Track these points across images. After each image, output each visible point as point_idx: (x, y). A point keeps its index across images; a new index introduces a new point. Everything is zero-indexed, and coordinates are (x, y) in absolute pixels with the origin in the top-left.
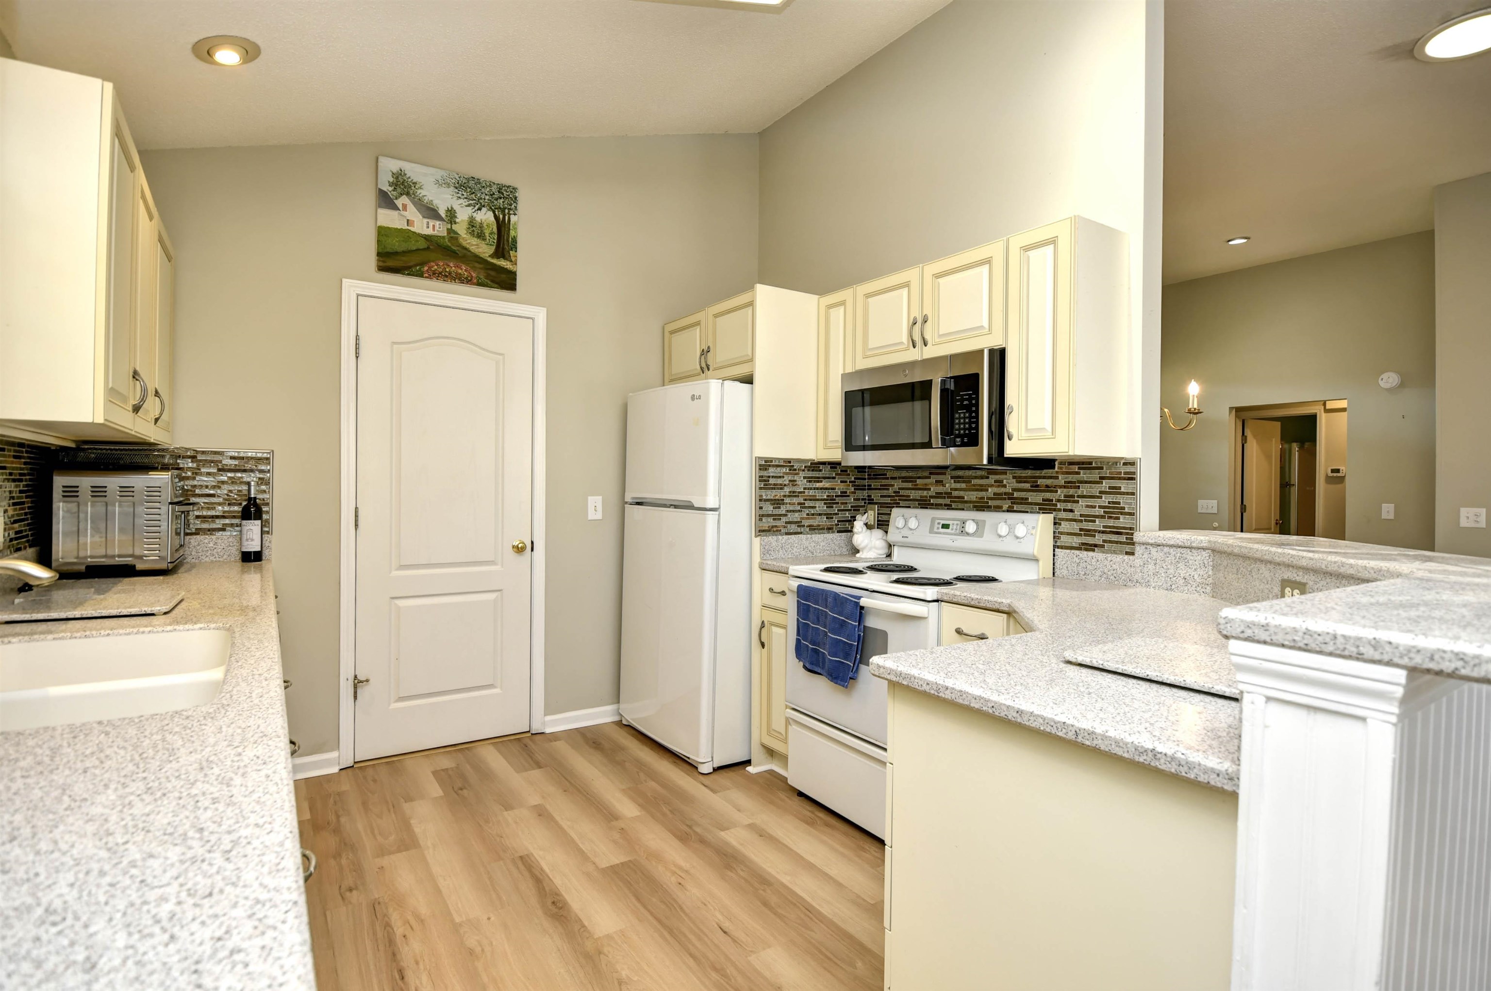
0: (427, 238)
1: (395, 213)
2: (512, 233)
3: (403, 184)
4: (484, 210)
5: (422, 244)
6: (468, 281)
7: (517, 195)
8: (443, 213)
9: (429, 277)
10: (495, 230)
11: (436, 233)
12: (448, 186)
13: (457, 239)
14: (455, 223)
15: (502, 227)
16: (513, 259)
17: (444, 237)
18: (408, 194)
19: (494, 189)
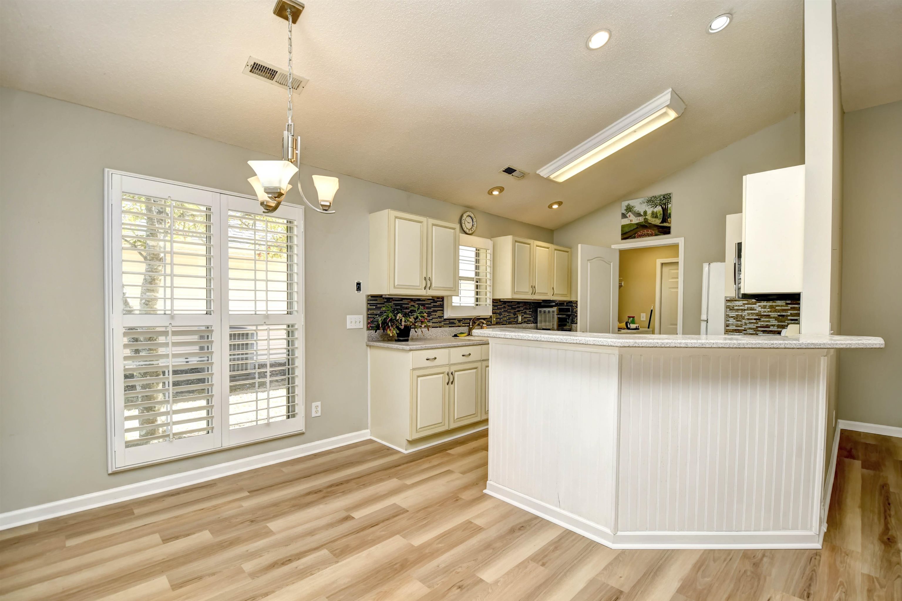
0: (637, 224)
1: (626, 219)
2: (669, 212)
3: (629, 208)
4: (657, 207)
5: (635, 227)
6: (652, 235)
7: (671, 196)
8: (642, 214)
9: (638, 238)
10: (662, 213)
11: (640, 221)
12: (644, 203)
13: (647, 221)
14: (647, 215)
15: (665, 211)
16: (669, 221)
17: (642, 222)
18: (631, 211)
19: (662, 197)
